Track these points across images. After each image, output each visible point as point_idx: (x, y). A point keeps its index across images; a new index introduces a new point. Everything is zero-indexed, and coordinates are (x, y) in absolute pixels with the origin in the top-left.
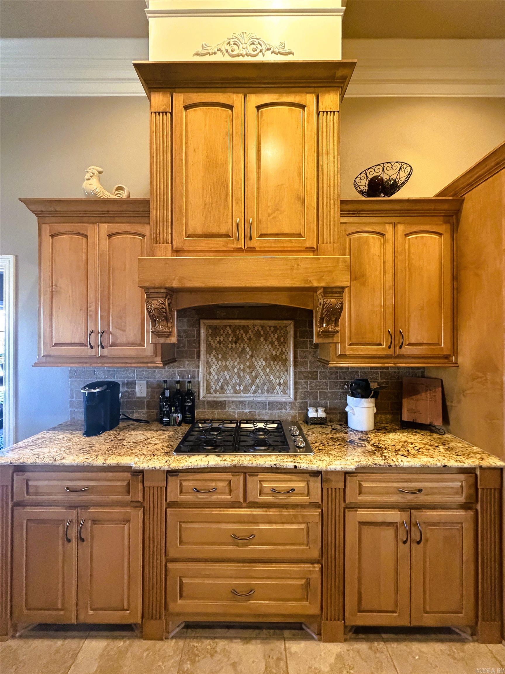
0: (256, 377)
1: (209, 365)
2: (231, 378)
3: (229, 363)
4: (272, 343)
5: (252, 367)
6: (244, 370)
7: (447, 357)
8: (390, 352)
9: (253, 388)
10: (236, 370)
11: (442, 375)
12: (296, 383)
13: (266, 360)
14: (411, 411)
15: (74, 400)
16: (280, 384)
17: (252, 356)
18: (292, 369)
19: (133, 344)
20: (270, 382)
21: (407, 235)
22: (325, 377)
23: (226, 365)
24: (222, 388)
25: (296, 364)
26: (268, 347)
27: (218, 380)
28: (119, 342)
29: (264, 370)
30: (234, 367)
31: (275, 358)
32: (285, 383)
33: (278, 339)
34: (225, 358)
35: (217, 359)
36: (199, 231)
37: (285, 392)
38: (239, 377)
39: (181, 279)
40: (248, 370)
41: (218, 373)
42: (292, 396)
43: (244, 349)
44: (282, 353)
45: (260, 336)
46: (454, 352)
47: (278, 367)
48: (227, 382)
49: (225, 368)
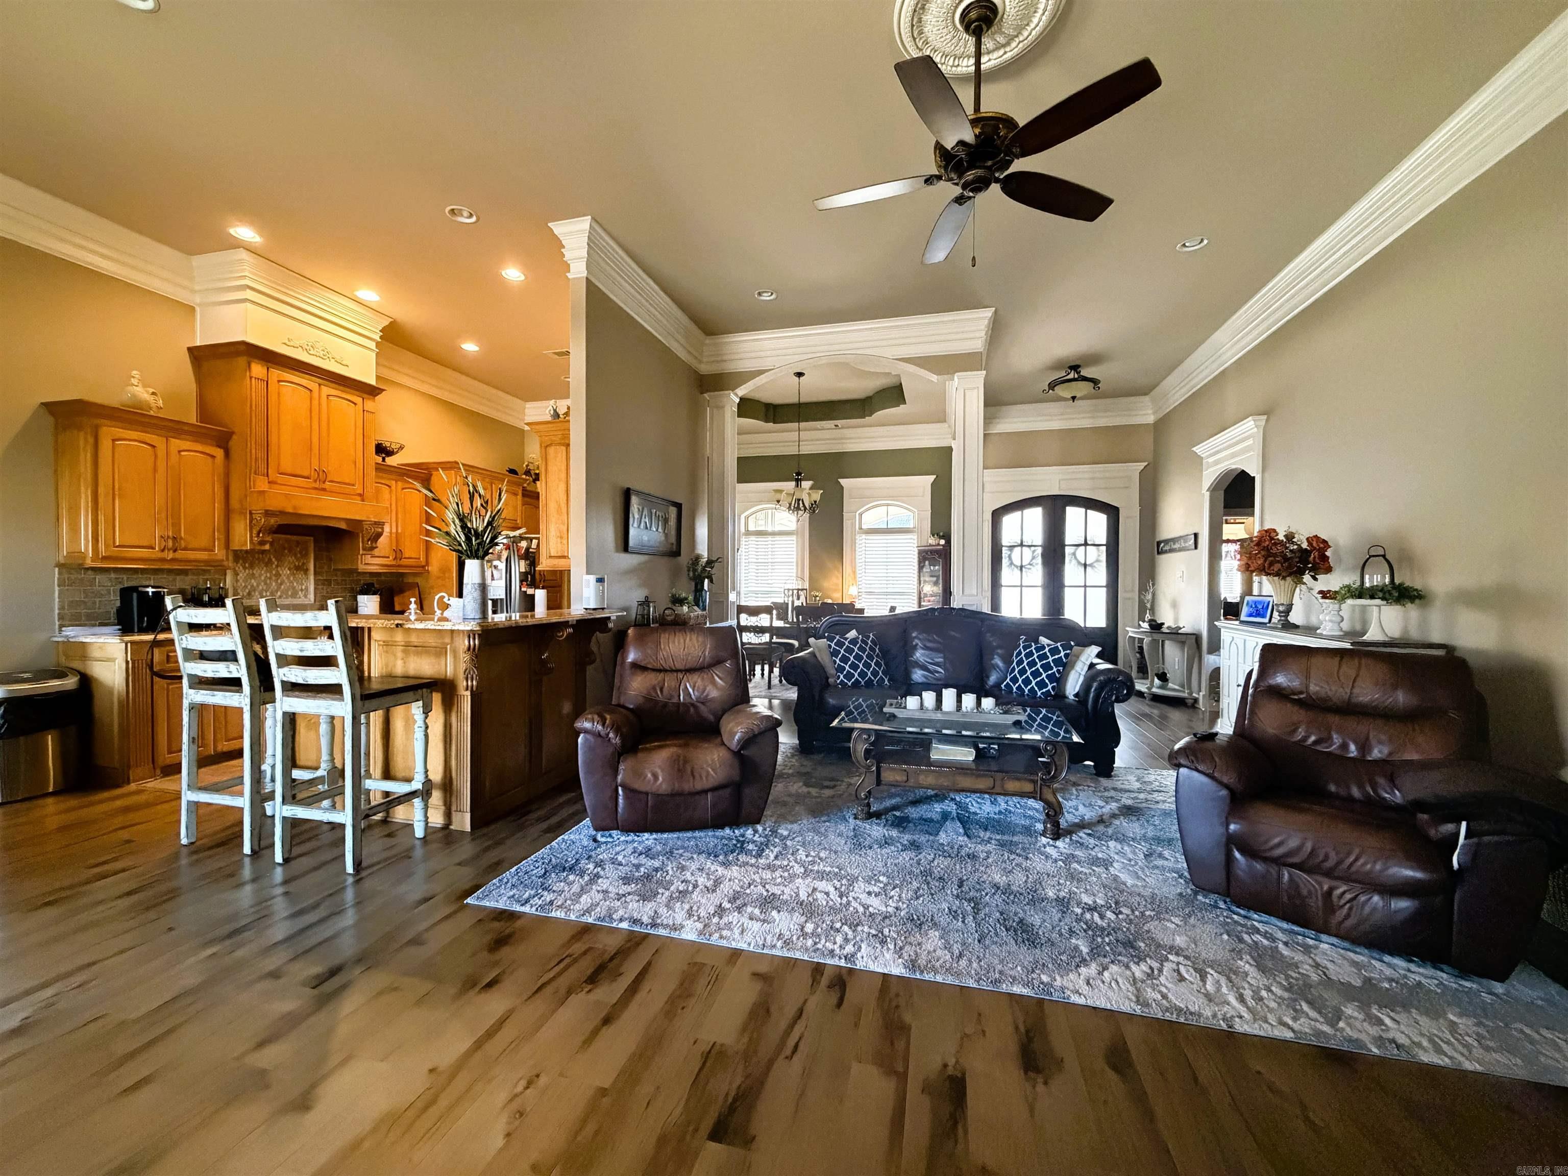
0: (281, 584)
1: (236, 574)
2: (258, 586)
3: (256, 572)
4: (295, 555)
5: (278, 575)
6: (270, 578)
7: (423, 567)
8: (394, 563)
9: (279, 593)
10: (263, 578)
11: (418, 580)
12: (315, 589)
13: (289, 569)
14: (399, 604)
15: (66, 611)
16: (302, 590)
17: (277, 566)
18: (312, 578)
19: (205, 550)
20: (294, 588)
21: (403, 489)
22: (338, 584)
23: (253, 574)
24: (249, 594)
25: (315, 574)
26: (291, 559)
27: (246, 587)
28: (190, 546)
29: (288, 578)
30: (260, 575)
31: (298, 568)
32: (307, 589)
33: (301, 552)
34: (252, 566)
35: (245, 568)
36: (289, 471)
37: (306, 596)
38: (266, 584)
39: (295, 508)
40: (274, 578)
41: (245, 581)
42: (312, 600)
43: (270, 560)
44: (303, 564)
45: (285, 549)
46: (427, 563)
47: (300, 575)
48: (254, 589)
49: (253, 576)
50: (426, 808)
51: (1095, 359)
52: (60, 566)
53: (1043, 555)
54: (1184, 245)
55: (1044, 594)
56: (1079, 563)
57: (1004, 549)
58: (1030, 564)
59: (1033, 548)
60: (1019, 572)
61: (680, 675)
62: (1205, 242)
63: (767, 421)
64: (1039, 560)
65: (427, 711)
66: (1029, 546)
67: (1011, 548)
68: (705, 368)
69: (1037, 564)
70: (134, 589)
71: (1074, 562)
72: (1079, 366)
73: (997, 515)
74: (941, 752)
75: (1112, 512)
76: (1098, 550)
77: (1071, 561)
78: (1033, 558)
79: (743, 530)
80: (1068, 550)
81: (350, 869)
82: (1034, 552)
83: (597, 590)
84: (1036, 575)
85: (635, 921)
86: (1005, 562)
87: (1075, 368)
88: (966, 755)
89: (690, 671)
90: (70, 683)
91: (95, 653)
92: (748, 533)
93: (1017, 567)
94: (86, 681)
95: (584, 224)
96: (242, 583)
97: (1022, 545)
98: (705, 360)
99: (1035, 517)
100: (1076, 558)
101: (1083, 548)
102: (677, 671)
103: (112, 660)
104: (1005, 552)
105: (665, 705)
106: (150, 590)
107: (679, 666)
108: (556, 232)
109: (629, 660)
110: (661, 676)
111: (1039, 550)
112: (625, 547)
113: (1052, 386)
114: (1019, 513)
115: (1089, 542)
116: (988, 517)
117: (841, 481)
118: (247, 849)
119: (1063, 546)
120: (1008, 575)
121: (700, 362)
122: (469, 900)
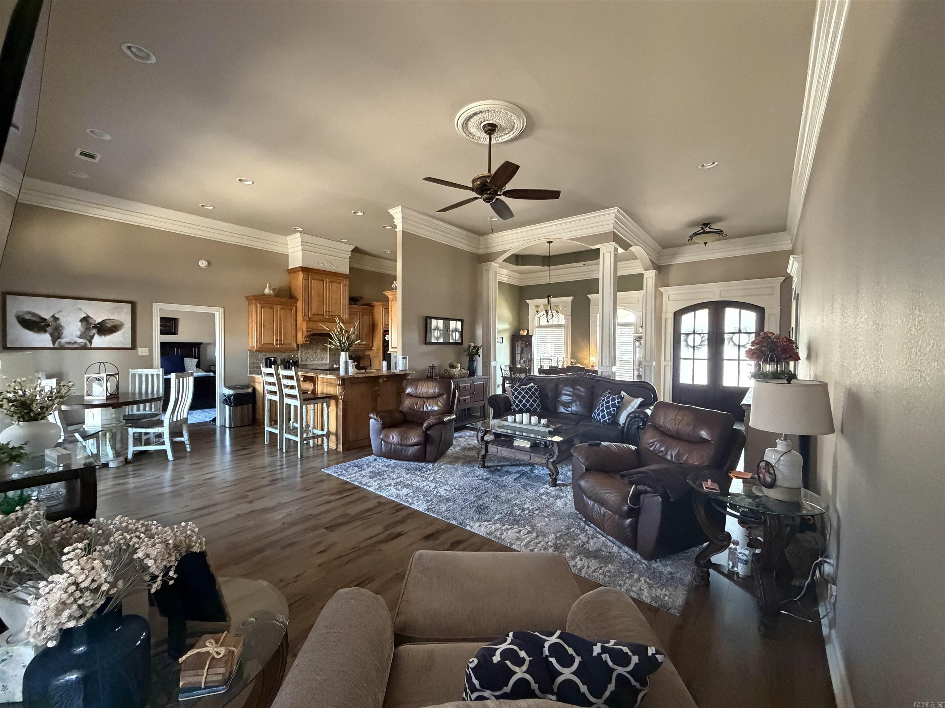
0: (317, 356)
1: (302, 352)
2: (309, 356)
3: (309, 351)
4: (323, 344)
5: (316, 352)
6: (313, 353)
10: (311, 353)
11: (368, 353)
12: (330, 357)
13: (320, 350)
16: (325, 358)
17: (316, 349)
20: (322, 357)
24: (306, 359)
25: (330, 351)
27: (305, 357)
28: (285, 343)
29: (319, 353)
31: (323, 349)
34: (307, 349)
35: (304, 350)
36: (316, 313)
38: (312, 356)
43: (313, 346)
45: (319, 342)
46: (373, 347)
47: (324, 352)
48: (308, 358)
49: (307, 353)
50: (328, 441)
51: (718, 219)
52: (249, 350)
53: (709, 339)
54: (703, 165)
55: (709, 365)
56: (735, 345)
57: (682, 335)
58: (700, 345)
59: (702, 335)
60: (692, 350)
61: (425, 400)
62: (716, 164)
63: (543, 266)
64: (706, 343)
65: (328, 407)
66: (700, 334)
67: (688, 335)
68: (481, 252)
69: (705, 345)
70: (268, 358)
71: (731, 343)
72: (709, 224)
73: (678, 315)
74: (518, 443)
75: (760, 311)
76: (749, 337)
77: (729, 343)
78: (702, 341)
79: (536, 324)
80: (726, 336)
81: (299, 457)
82: (702, 338)
83: (403, 362)
84: (704, 352)
85: (360, 483)
86: (683, 344)
87: (706, 225)
88: (527, 444)
89: (429, 398)
90: (250, 390)
91: (256, 381)
92: (540, 326)
93: (691, 347)
94: (254, 389)
95: (399, 209)
96: (304, 355)
97: (694, 333)
98: (481, 247)
99: (703, 315)
100: (732, 341)
101: (738, 335)
102: (424, 398)
103: (260, 383)
104: (683, 337)
105: (417, 411)
106: (273, 359)
107: (425, 396)
108: (391, 213)
109: (407, 392)
110: (417, 400)
111: (706, 336)
112: (426, 342)
113: (691, 237)
114: (693, 313)
115: (742, 331)
116: (672, 316)
117: (589, 296)
118: (278, 448)
119: (723, 333)
120: (685, 352)
121: (479, 249)
122: (323, 470)
